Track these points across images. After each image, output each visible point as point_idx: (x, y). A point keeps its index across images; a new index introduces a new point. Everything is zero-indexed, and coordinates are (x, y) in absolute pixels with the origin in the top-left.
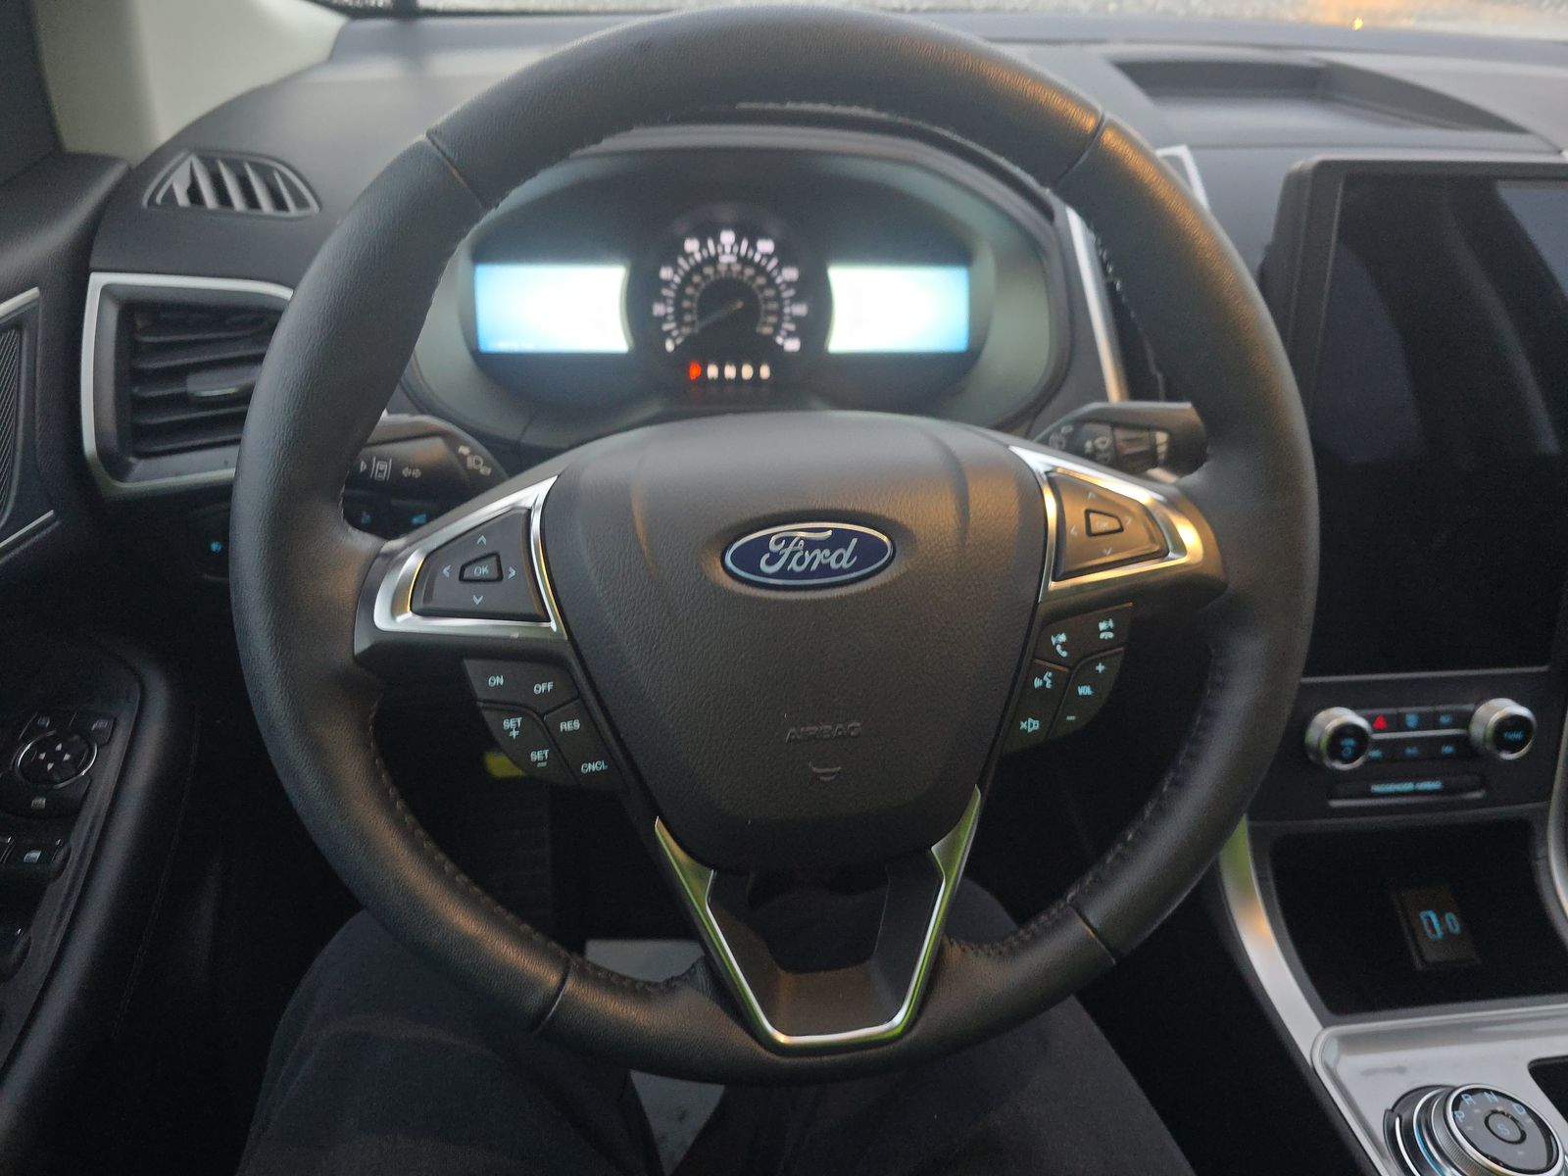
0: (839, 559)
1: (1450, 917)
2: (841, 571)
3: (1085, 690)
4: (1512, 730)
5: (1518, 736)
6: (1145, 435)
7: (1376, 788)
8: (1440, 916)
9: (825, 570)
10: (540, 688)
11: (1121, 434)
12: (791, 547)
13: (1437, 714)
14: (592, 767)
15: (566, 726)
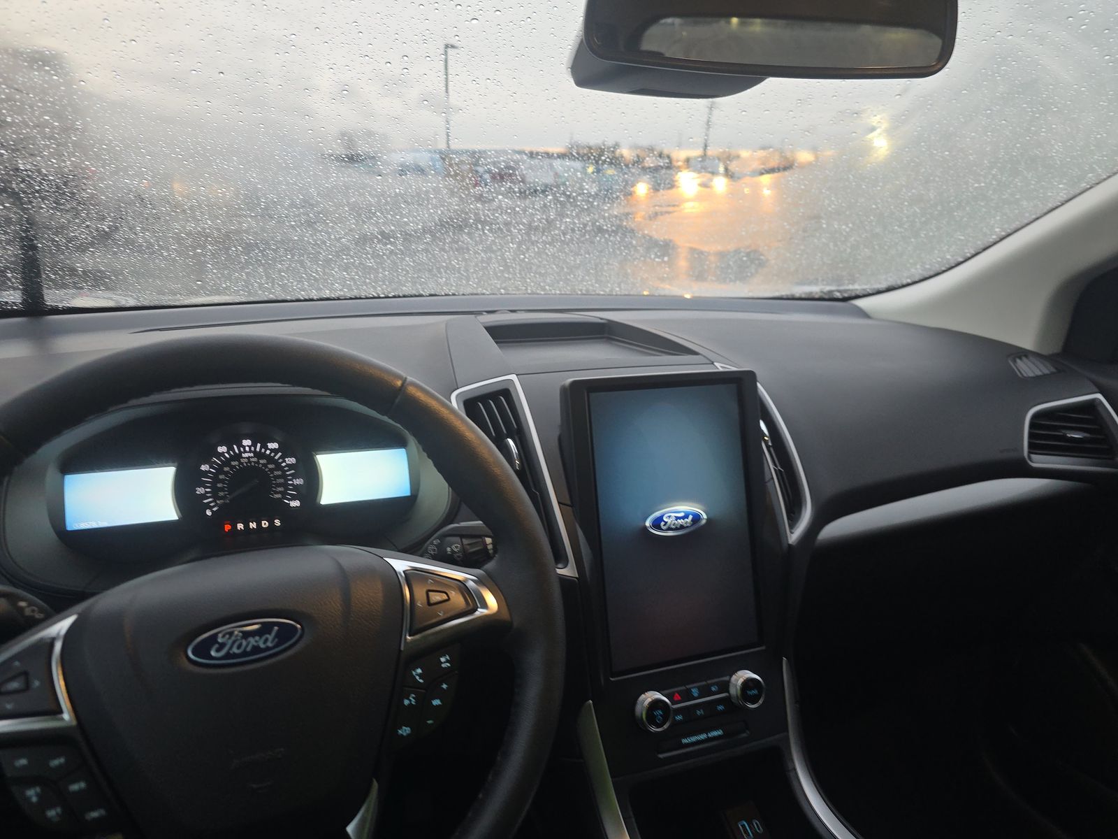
0: (266, 640)
1: (755, 823)
2: (268, 649)
3: (436, 702)
4: (751, 689)
5: (755, 692)
6: (480, 540)
7: (685, 741)
8: (750, 824)
9: (256, 650)
10: (55, 763)
11: (466, 541)
12: (233, 638)
13: (709, 686)
14: (95, 814)
15: (75, 787)
